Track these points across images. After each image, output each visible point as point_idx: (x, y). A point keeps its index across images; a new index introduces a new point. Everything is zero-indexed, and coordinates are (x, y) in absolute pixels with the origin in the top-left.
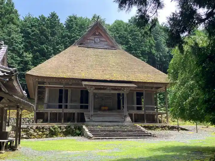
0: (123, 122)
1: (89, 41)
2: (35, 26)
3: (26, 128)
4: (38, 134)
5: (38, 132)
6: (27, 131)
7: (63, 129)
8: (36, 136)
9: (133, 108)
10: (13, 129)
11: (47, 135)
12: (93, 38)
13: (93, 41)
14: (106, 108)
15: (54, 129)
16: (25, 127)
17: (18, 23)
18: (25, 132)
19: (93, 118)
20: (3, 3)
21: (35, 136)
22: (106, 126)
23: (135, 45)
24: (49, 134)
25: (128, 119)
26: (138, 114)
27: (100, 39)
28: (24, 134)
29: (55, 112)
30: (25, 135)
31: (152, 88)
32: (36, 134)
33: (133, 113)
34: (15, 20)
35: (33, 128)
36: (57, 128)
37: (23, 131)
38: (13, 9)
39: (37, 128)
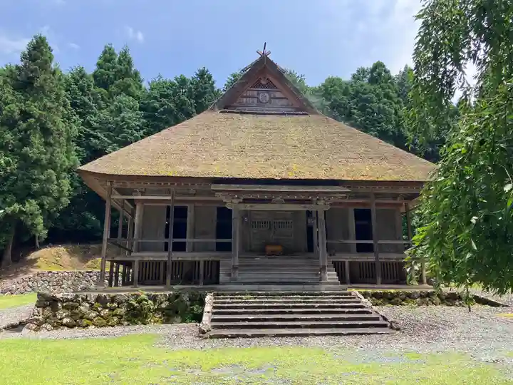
0: (318, 283)
1: (245, 99)
2: (166, 96)
3: (72, 301)
4: (100, 316)
5: (100, 309)
6: (73, 308)
7: (161, 303)
8: (95, 319)
9: (345, 249)
10: (39, 304)
11: (122, 317)
12: (255, 93)
13: (255, 100)
14: (278, 248)
15: (139, 302)
16: (69, 297)
17: (138, 93)
18: (68, 309)
19: (237, 275)
20: (112, 59)
21: (91, 320)
22: (267, 295)
23: (365, 120)
24: (126, 315)
25: (331, 276)
26: (360, 263)
27: (270, 95)
28: (64, 314)
29: (152, 259)
30: (67, 316)
31: (395, 196)
32: (94, 314)
33: (347, 261)
34: (133, 89)
35: (88, 299)
36: (146, 301)
37: (63, 307)
38: (131, 70)
39: (98, 299)
